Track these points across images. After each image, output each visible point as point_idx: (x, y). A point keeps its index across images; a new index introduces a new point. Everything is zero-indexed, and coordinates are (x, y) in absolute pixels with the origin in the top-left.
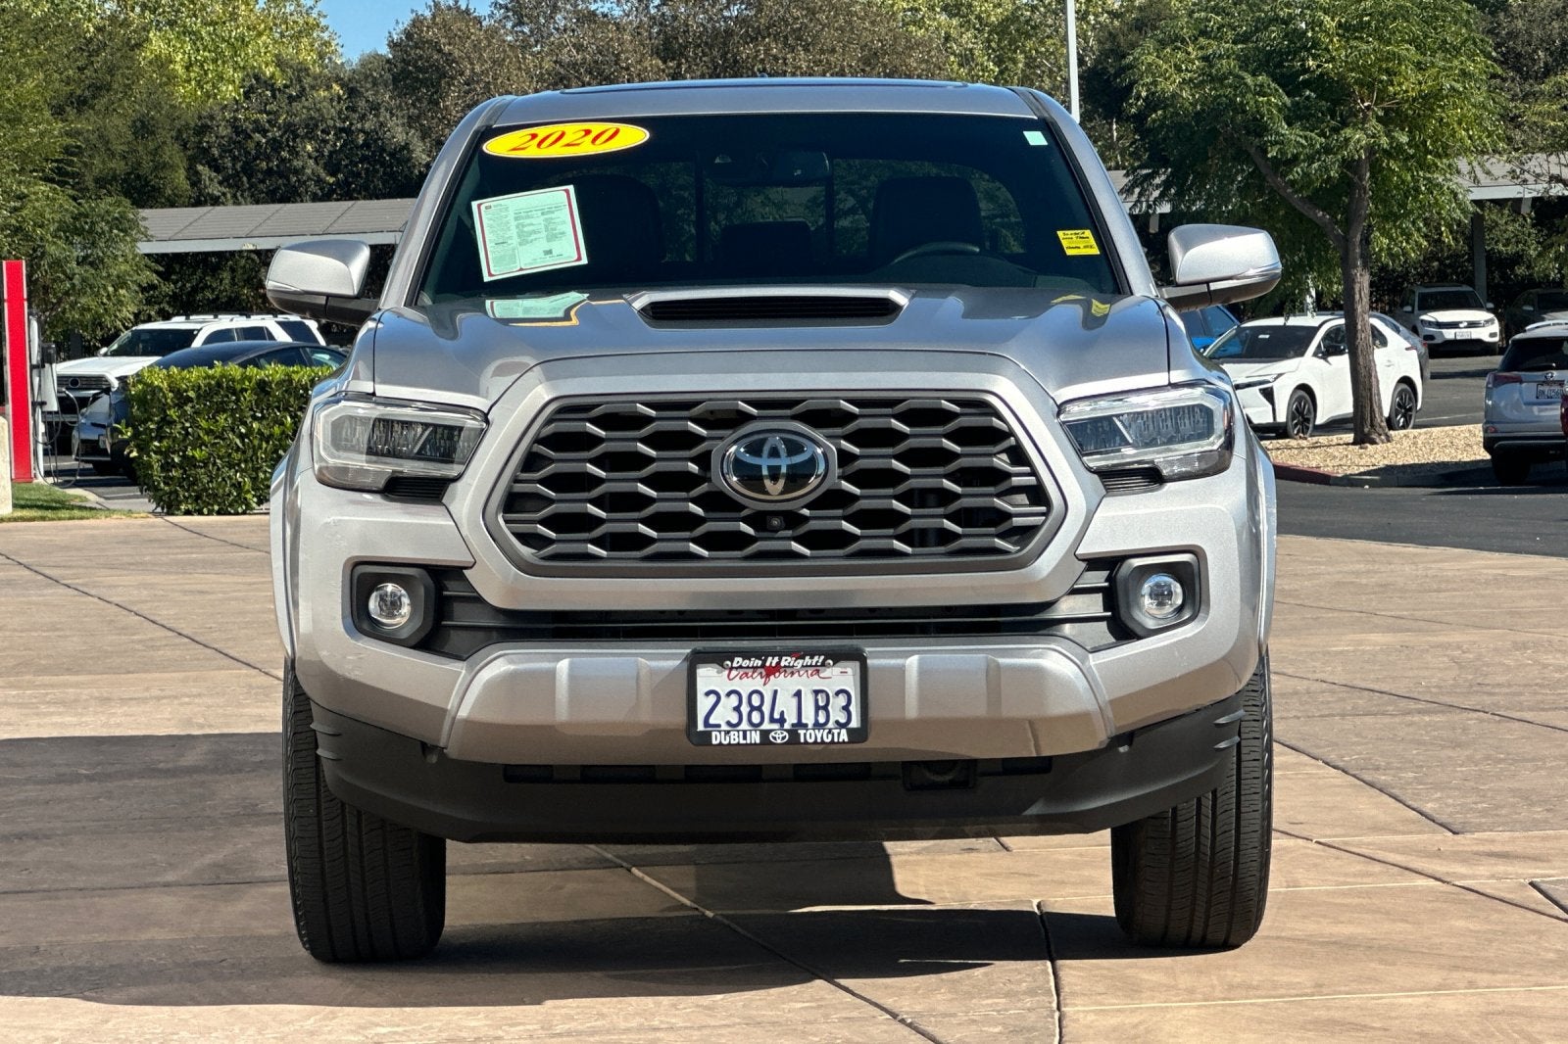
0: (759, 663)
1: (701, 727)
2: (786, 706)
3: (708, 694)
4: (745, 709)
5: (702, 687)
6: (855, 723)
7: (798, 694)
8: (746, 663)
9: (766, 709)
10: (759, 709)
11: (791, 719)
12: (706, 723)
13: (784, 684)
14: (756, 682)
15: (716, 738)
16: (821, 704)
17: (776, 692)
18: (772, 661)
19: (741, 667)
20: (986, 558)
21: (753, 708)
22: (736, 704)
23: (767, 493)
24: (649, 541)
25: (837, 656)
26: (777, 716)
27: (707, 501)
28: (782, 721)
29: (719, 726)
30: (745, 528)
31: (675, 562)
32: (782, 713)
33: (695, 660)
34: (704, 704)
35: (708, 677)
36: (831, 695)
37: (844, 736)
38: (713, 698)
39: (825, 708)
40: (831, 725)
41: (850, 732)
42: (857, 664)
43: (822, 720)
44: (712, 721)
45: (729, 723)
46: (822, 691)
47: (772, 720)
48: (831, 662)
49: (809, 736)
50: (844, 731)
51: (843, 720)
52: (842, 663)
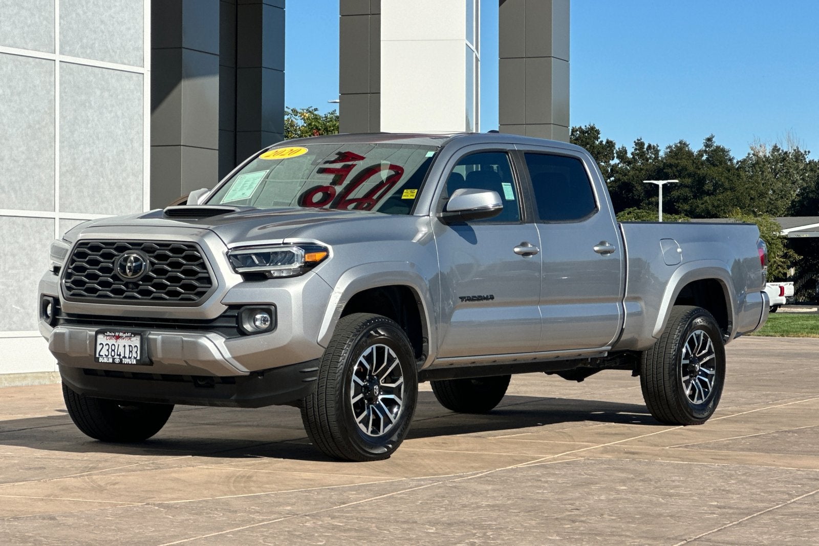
0: (113, 334)
1: (97, 356)
2: (121, 350)
3: (100, 344)
4: (110, 350)
5: (99, 341)
6: (138, 358)
7: (124, 346)
8: (110, 334)
9: (116, 351)
10: (114, 351)
11: (122, 355)
12: (99, 355)
13: (121, 342)
14: (113, 341)
15: (101, 360)
16: (131, 350)
17: (119, 345)
18: (117, 334)
19: (109, 336)
20: (188, 302)
21: (112, 350)
22: (108, 348)
23: (127, 275)
24: (98, 290)
25: (135, 334)
26: (119, 353)
27: (113, 277)
28: (120, 355)
29: (102, 356)
30: (123, 287)
31: (103, 298)
32: (120, 353)
33: (97, 333)
34: (99, 348)
35: (101, 339)
36: (133, 347)
37: (135, 362)
38: (101, 346)
39: (131, 352)
40: (133, 357)
41: (137, 360)
42: (139, 337)
43: (130, 356)
44: (101, 354)
45: (105, 355)
46: (131, 346)
47: (117, 355)
48: (133, 335)
49: (126, 361)
50: (135, 360)
51: (135, 357)
52: (137, 336)
